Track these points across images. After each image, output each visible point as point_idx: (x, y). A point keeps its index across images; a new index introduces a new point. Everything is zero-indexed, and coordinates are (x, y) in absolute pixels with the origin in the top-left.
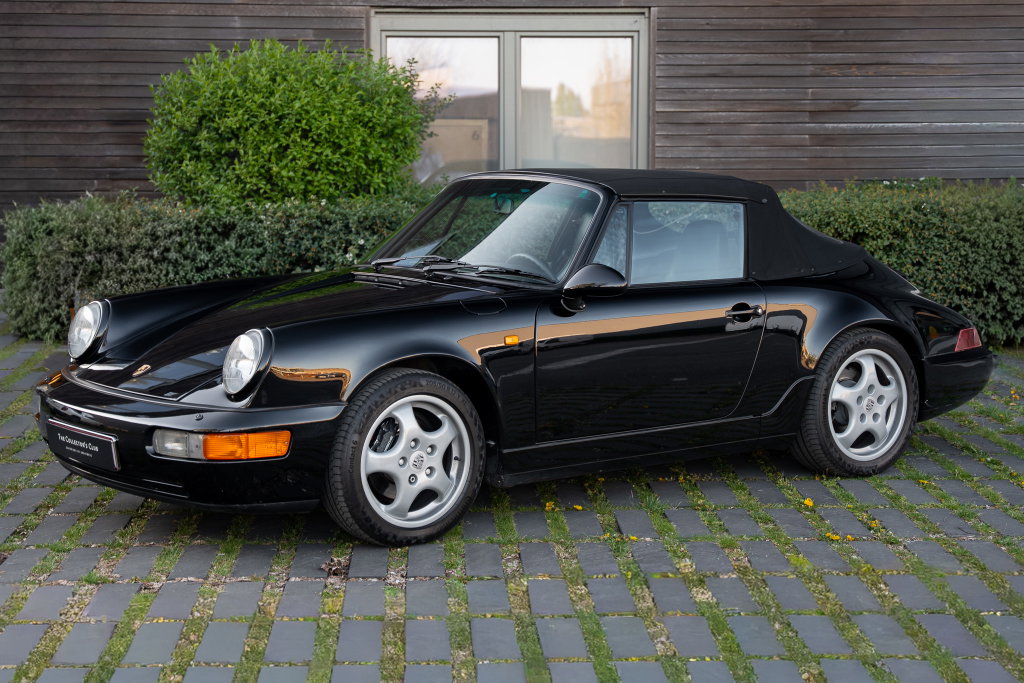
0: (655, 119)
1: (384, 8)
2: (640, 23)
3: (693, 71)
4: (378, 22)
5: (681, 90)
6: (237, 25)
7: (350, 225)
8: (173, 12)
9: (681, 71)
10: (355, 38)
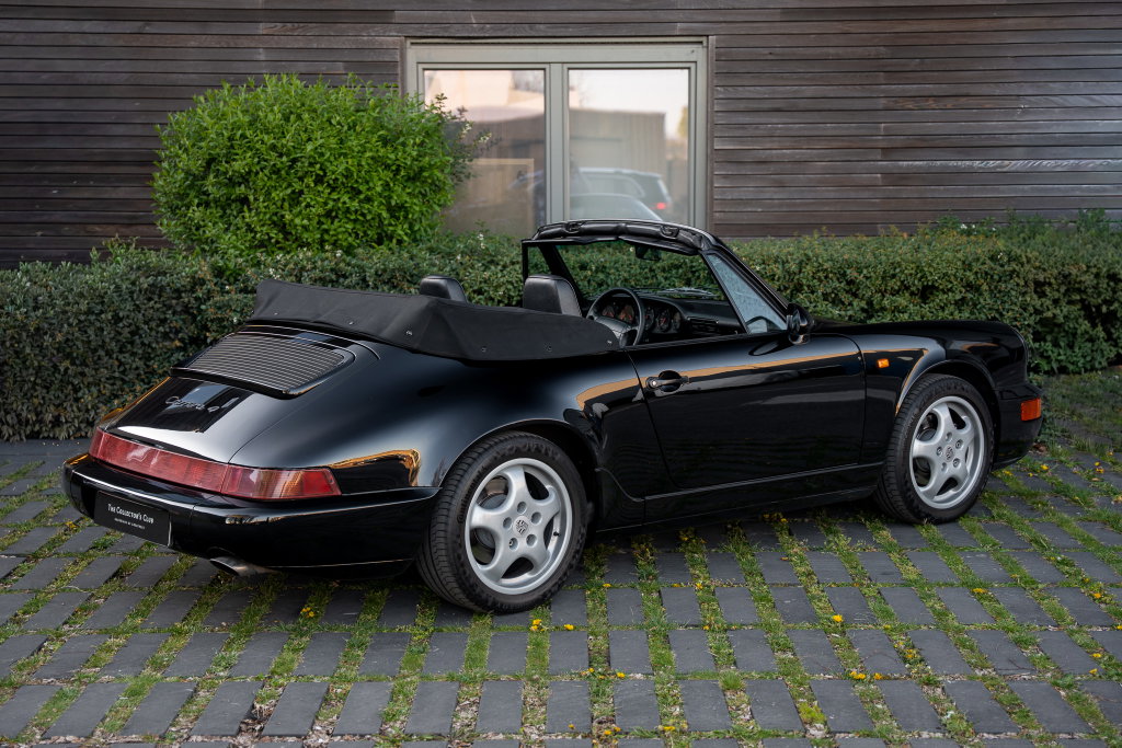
0: (714, 157)
1: (421, 39)
2: (697, 54)
3: (755, 105)
4: (414, 54)
5: (742, 126)
6: (262, 57)
7: (368, 279)
8: (193, 44)
9: (742, 106)
10: (388, 72)
